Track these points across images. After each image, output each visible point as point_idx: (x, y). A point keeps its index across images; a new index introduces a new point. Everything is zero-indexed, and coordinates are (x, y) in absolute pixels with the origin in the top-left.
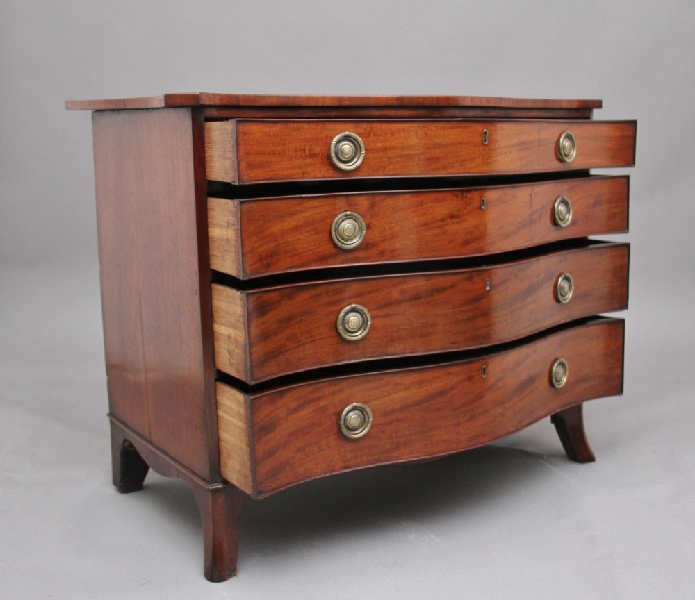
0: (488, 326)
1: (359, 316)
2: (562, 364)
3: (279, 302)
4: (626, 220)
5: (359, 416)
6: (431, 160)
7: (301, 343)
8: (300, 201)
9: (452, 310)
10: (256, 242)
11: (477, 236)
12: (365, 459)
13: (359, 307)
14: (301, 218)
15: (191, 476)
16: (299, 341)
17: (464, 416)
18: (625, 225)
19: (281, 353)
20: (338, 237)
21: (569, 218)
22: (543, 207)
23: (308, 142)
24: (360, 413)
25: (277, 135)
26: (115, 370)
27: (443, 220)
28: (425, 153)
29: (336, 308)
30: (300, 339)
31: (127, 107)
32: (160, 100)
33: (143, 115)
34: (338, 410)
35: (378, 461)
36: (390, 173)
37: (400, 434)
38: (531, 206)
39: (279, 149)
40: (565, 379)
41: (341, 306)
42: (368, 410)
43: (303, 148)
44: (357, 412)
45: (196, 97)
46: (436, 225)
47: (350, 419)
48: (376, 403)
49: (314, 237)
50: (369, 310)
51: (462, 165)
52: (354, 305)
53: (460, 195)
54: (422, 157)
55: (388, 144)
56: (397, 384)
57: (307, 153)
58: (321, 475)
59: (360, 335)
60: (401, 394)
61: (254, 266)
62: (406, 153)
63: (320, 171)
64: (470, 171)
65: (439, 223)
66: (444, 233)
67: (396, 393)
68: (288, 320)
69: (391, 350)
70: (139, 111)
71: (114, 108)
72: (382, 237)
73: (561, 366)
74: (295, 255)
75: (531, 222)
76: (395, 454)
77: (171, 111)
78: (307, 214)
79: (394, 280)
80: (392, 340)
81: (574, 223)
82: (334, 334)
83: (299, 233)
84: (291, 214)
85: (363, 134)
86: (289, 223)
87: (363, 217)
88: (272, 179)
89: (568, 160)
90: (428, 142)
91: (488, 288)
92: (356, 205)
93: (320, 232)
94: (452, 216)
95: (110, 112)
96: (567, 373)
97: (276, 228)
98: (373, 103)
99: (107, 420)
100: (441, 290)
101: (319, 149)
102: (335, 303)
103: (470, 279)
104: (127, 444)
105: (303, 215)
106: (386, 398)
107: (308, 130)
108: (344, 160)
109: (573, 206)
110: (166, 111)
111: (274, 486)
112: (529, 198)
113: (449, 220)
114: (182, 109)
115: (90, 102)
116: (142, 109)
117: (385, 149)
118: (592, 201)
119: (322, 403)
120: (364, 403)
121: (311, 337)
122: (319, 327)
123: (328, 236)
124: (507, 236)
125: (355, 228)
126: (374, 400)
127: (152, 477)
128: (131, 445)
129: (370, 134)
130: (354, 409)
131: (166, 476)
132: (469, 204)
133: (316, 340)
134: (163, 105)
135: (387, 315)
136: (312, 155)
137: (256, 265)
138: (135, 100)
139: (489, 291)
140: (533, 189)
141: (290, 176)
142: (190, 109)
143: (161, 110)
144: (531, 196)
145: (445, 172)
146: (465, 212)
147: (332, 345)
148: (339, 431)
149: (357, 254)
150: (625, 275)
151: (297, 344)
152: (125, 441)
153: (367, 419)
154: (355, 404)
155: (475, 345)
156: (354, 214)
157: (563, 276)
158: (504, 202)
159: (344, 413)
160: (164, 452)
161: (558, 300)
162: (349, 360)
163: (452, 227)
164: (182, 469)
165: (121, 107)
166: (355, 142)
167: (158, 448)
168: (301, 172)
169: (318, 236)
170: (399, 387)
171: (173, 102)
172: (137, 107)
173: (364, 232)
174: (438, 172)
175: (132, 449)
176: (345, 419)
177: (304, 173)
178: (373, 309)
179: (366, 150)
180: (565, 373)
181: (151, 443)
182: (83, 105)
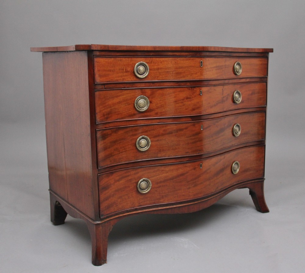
0: (202, 146)
1: (146, 141)
2: (237, 163)
3: (111, 134)
4: (266, 101)
5: (146, 184)
6: (178, 73)
7: (120, 152)
8: (121, 91)
9: (186, 139)
10: (102, 108)
11: (198, 107)
12: (148, 202)
13: (146, 137)
14: (121, 98)
15: (86, 218)
16: (119, 151)
17: (192, 185)
18: (265, 103)
19: (112, 156)
20: (138, 106)
21: (240, 99)
22: (228, 95)
23: (125, 66)
24: (146, 182)
25: (112, 63)
26: (52, 169)
27: (183, 100)
28: (175, 71)
29: (136, 137)
30: (120, 150)
31: (58, 51)
32: (73, 48)
33: (66, 54)
34: (137, 181)
35: (154, 203)
36: (161, 79)
37: (164, 192)
38: (223, 94)
39: (112, 69)
40: (238, 170)
41: (138, 136)
42: (150, 181)
43: (122, 68)
44: (145, 182)
45: (89, 46)
46: (180, 102)
47: (142, 185)
48: (153, 178)
49: (127, 106)
50: (150, 138)
51: (191, 76)
52: (143, 136)
53: (191, 89)
54: (174, 72)
55: (159, 67)
56: (162, 170)
57: (124, 70)
58: (129, 208)
59: (146, 149)
60: (164, 175)
61: (101, 118)
62: (168, 70)
63: (130, 78)
64: (195, 78)
65: (182, 101)
66: (183, 105)
67: (162, 174)
68: (115, 142)
69: (159, 155)
70: (64, 52)
71: (52, 51)
72: (156, 106)
73: (236, 164)
74: (118, 114)
75: (223, 101)
76: (162, 200)
77: (78, 52)
78: (124, 96)
79: (161, 125)
80: (160, 151)
81: (242, 102)
82: (135, 148)
83: (120, 104)
84: (117, 97)
85: (149, 62)
86: (116, 100)
87: (149, 98)
88: (109, 82)
89: (238, 74)
90: (176, 66)
91: (202, 129)
92: (145, 93)
93: (130, 104)
94: (187, 98)
95: (51, 53)
96: (239, 168)
97: (110, 102)
98: (169, 49)
99: (49, 192)
100: (181, 130)
101: (129, 69)
102: (135, 135)
103: (194, 125)
104: (57, 203)
105: (122, 97)
106: (158, 176)
107: (125, 61)
108: (141, 73)
109: (242, 94)
110: (76, 52)
111: (108, 212)
112: (222, 90)
113: (186, 99)
114: (83, 52)
115: (42, 48)
116: (65, 52)
117: (158, 69)
118: (251, 93)
119: (130, 178)
120: (148, 178)
121: (125, 149)
122: (129, 145)
123: (133, 106)
124: (211, 107)
125: (145, 102)
126: (152, 177)
127: (69, 218)
128: (59, 204)
129: (151, 62)
130: (144, 180)
131: (75, 218)
132: (195, 93)
133: (126, 151)
134: (75, 50)
135: (158, 140)
136: (127, 72)
137: (102, 118)
138: (62, 47)
139: (202, 130)
140: (223, 87)
141: (117, 80)
142: (87, 51)
143: (74, 52)
144: (223, 90)
145: (184, 79)
146: (193, 96)
147: (134, 153)
148: (137, 190)
149: (146, 114)
150: (264, 125)
151: (119, 152)
152: (56, 202)
153: (149, 185)
154: (144, 178)
155: (196, 154)
156: (145, 96)
157: (236, 125)
158: (210, 92)
159: (139, 182)
160: (74, 207)
161: (234, 135)
162: (141, 159)
163: (187, 103)
164: (82, 215)
165: (56, 50)
166: (145, 66)
167: (71, 205)
168: (122, 79)
169: (129, 106)
170: (163, 172)
171: (79, 48)
172: (63, 51)
173: (149, 104)
174: (181, 79)
175: (60, 205)
176: (140, 185)
177: (123, 79)
178: (152, 138)
179: (150, 69)
180: (238, 167)
181: (68, 202)
182: (38, 50)
